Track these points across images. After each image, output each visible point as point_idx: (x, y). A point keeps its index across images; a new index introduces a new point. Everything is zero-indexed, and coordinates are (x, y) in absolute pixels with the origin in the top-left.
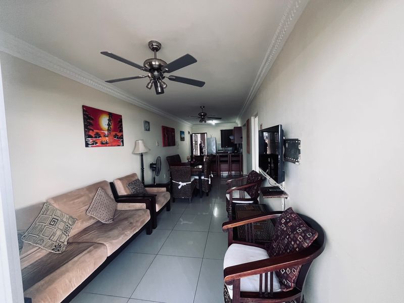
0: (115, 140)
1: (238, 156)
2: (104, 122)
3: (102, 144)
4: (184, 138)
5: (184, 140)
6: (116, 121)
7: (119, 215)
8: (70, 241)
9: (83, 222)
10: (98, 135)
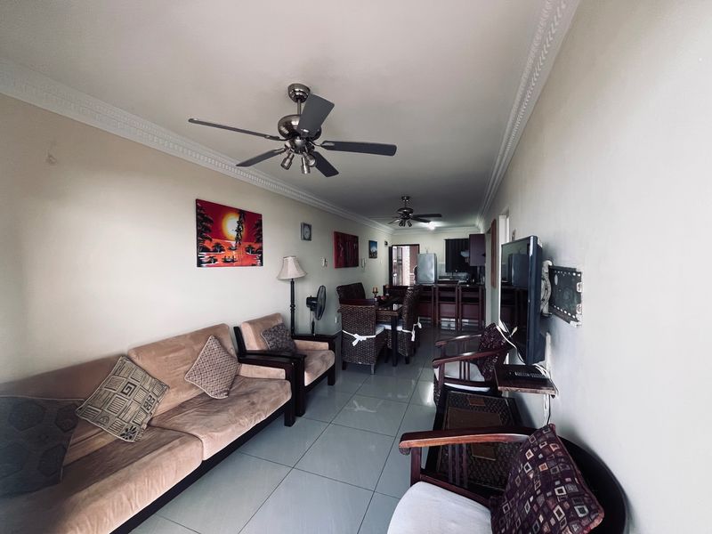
0: (248, 256)
1: (476, 290)
2: (230, 226)
3: (225, 261)
4: (376, 253)
5: (376, 257)
6: (252, 225)
7: (240, 386)
8: (153, 423)
9: (178, 391)
10: (219, 248)
